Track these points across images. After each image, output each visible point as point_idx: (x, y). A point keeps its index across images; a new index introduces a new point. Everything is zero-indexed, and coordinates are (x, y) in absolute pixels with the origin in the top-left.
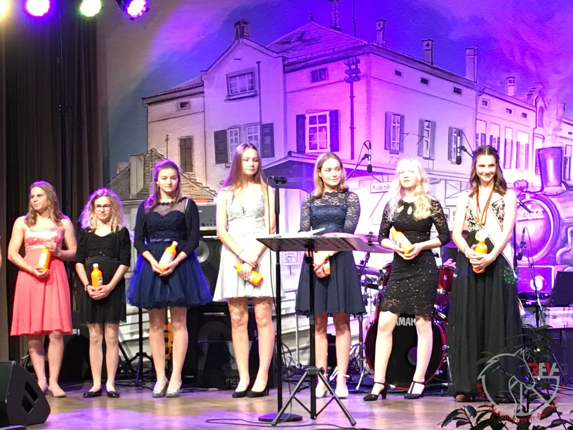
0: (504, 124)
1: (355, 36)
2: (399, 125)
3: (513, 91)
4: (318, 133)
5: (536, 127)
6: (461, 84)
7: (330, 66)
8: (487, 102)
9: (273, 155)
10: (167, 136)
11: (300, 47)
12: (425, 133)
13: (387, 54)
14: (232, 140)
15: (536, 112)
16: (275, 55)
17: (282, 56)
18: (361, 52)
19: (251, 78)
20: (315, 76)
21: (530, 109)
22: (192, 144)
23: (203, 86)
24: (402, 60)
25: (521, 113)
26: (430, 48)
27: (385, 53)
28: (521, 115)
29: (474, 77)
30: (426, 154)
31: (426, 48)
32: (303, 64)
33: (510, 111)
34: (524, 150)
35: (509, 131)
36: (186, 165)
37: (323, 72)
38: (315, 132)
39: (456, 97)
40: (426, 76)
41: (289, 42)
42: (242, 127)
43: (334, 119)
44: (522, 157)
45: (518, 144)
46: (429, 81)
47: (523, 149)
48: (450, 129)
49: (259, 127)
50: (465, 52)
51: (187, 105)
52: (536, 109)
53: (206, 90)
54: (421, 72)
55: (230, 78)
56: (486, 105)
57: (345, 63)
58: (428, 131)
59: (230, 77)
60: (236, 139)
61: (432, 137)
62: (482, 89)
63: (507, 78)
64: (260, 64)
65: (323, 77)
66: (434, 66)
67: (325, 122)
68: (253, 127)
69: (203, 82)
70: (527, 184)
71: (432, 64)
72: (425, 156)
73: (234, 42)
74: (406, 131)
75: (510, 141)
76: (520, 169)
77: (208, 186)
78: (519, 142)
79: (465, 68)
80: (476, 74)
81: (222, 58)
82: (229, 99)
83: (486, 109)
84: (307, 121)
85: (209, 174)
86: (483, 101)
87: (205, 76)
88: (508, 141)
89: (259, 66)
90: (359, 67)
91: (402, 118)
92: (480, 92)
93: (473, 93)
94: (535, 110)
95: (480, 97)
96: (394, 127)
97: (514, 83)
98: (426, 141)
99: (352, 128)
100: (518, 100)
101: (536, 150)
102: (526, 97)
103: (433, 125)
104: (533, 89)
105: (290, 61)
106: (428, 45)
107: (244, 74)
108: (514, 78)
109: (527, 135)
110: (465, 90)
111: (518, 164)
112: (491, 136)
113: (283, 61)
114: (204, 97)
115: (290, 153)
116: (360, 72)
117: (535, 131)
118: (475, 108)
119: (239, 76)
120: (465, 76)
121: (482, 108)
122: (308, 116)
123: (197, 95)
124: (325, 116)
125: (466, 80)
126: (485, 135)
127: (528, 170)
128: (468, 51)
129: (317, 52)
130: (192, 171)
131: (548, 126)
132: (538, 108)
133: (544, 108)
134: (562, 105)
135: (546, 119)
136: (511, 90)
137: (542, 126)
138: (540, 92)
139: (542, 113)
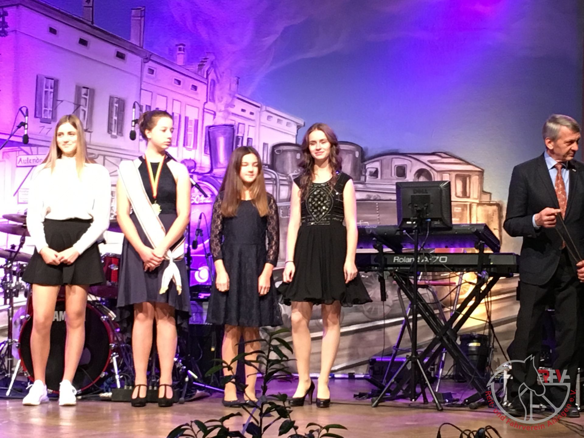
0: (171, 96)
2: (52, 90)
3: (182, 60)
5: (207, 102)
6: (125, 49)
8: (153, 71)
12: (83, 102)
15: (207, 85)
18: (9, 3)
21: (201, 82)
24: (56, 15)
25: (191, 84)
26: (91, 5)
27: (38, 7)
28: (190, 87)
29: (140, 41)
31: (87, 5)
33: (179, 82)
34: (193, 127)
35: (177, 104)
39: (119, 63)
40: (86, 37)
44: (191, 134)
45: (186, 119)
46: (88, 43)
47: (192, 125)
48: (111, 98)
50: (130, 12)
52: (208, 82)
54: (81, 32)
56: (152, 73)
58: (86, 99)
61: (90, 106)
62: (148, 56)
63: (177, 45)
66: (95, 25)
70: (195, 164)
71: (93, 23)
74: (60, 97)
75: (178, 116)
76: (188, 147)
78: (188, 118)
79: (130, 31)
80: (142, 39)
83: (153, 79)
86: (149, 69)
88: (175, 115)
90: (6, 20)
91: (56, 82)
92: (147, 59)
93: (139, 59)
95: (147, 64)
96: (46, 92)
97: (184, 51)
98: (83, 110)
100: (188, 70)
101: (206, 127)
102: (197, 68)
103: (91, 92)
104: (205, 59)
106: (88, 1)
108: (184, 45)
109: (197, 110)
110: (129, 55)
111: (186, 141)
116: (7, 26)
117: (206, 106)
118: (139, 75)
120: (129, 39)
121: (147, 77)
125: (130, 44)
126: (150, 107)
127: (196, 148)
128: (133, 11)
131: (220, 101)
132: (210, 81)
133: (216, 81)
134: (236, 79)
135: (217, 93)
136: (180, 59)
137: (213, 100)
138: (212, 63)
139: (214, 86)
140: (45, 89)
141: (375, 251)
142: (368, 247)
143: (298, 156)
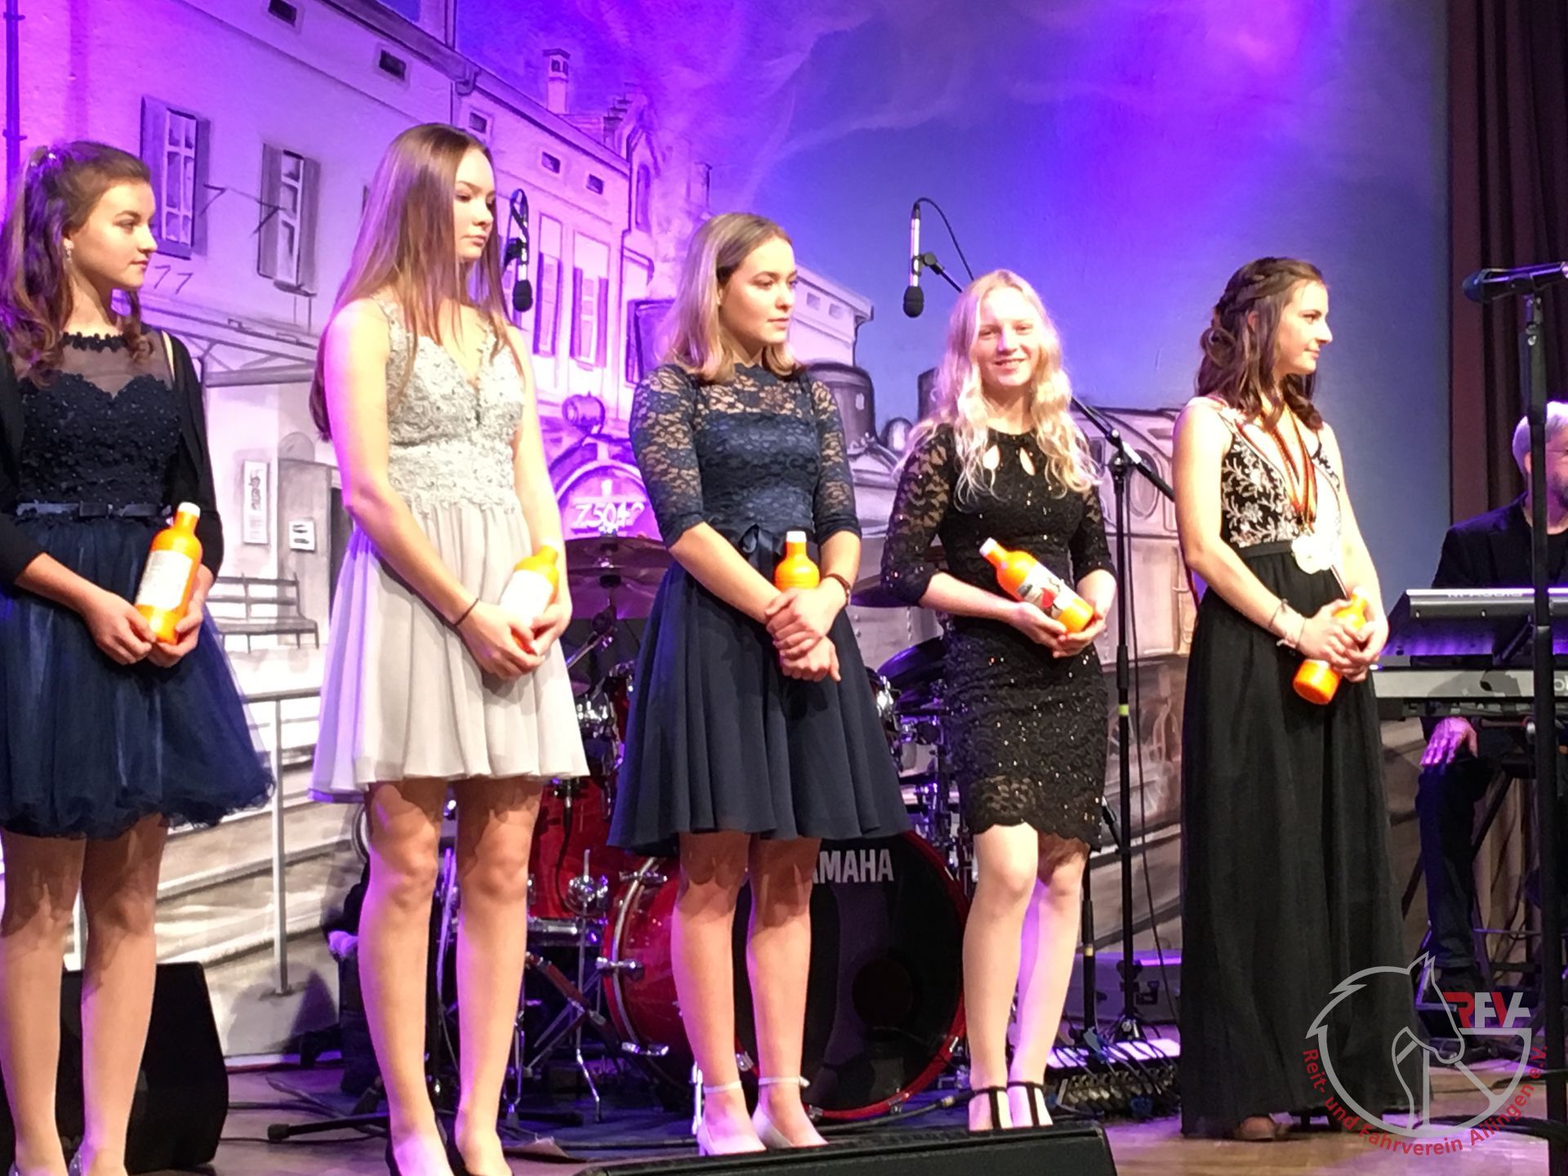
0: (536, 201)
2: (191, 153)
3: (562, 99)
5: (629, 230)
6: (405, 46)
8: (484, 122)
12: (284, 198)
15: (630, 180)
21: (614, 169)
25: (587, 175)
28: (585, 181)
29: (446, 28)
30: (286, 272)
33: (556, 165)
34: (594, 300)
35: (550, 229)
39: (386, 86)
44: (589, 319)
45: (577, 274)
46: (299, 14)
47: (591, 295)
52: (631, 170)
56: (482, 130)
58: (294, 190)
61: (305, 215)
63: (543, 53)
70: (603, 410)
72: (281, 277)
74: (215, 178)
75: (554, 263)
76: (583, 359)
78: (582, 272)
80: (451, 20)
86: (475, 116)
88: (547, 260)
91: (203, 127)
92: (465, 83)
93: (443, 82)
94: (627, 172)
95: (465, 100)
96: (171, 155)
97: (566, 72)
98: (286, 224)
99: (13, 136)
100: (579, 130)
101: (630, 303)
102: (602, 126)
103: (310, 172)
104: (620, 102)
108: (566, 55)
109: (604, 249)
110: (416, 68)
111: (576, 341)
117: (628, 242)
120: (416, 19)
125: (419, 35)
127: (605, 365)
131: (665, 231)
132: (635, 168)
133: (652, 171)
134: (702, 168)
135: (656, 206)
136: (557, 96)
137: (645, 225)
138: (640, 117)
139: (647, 186)
140: (168, 148)
143: (860, 402)
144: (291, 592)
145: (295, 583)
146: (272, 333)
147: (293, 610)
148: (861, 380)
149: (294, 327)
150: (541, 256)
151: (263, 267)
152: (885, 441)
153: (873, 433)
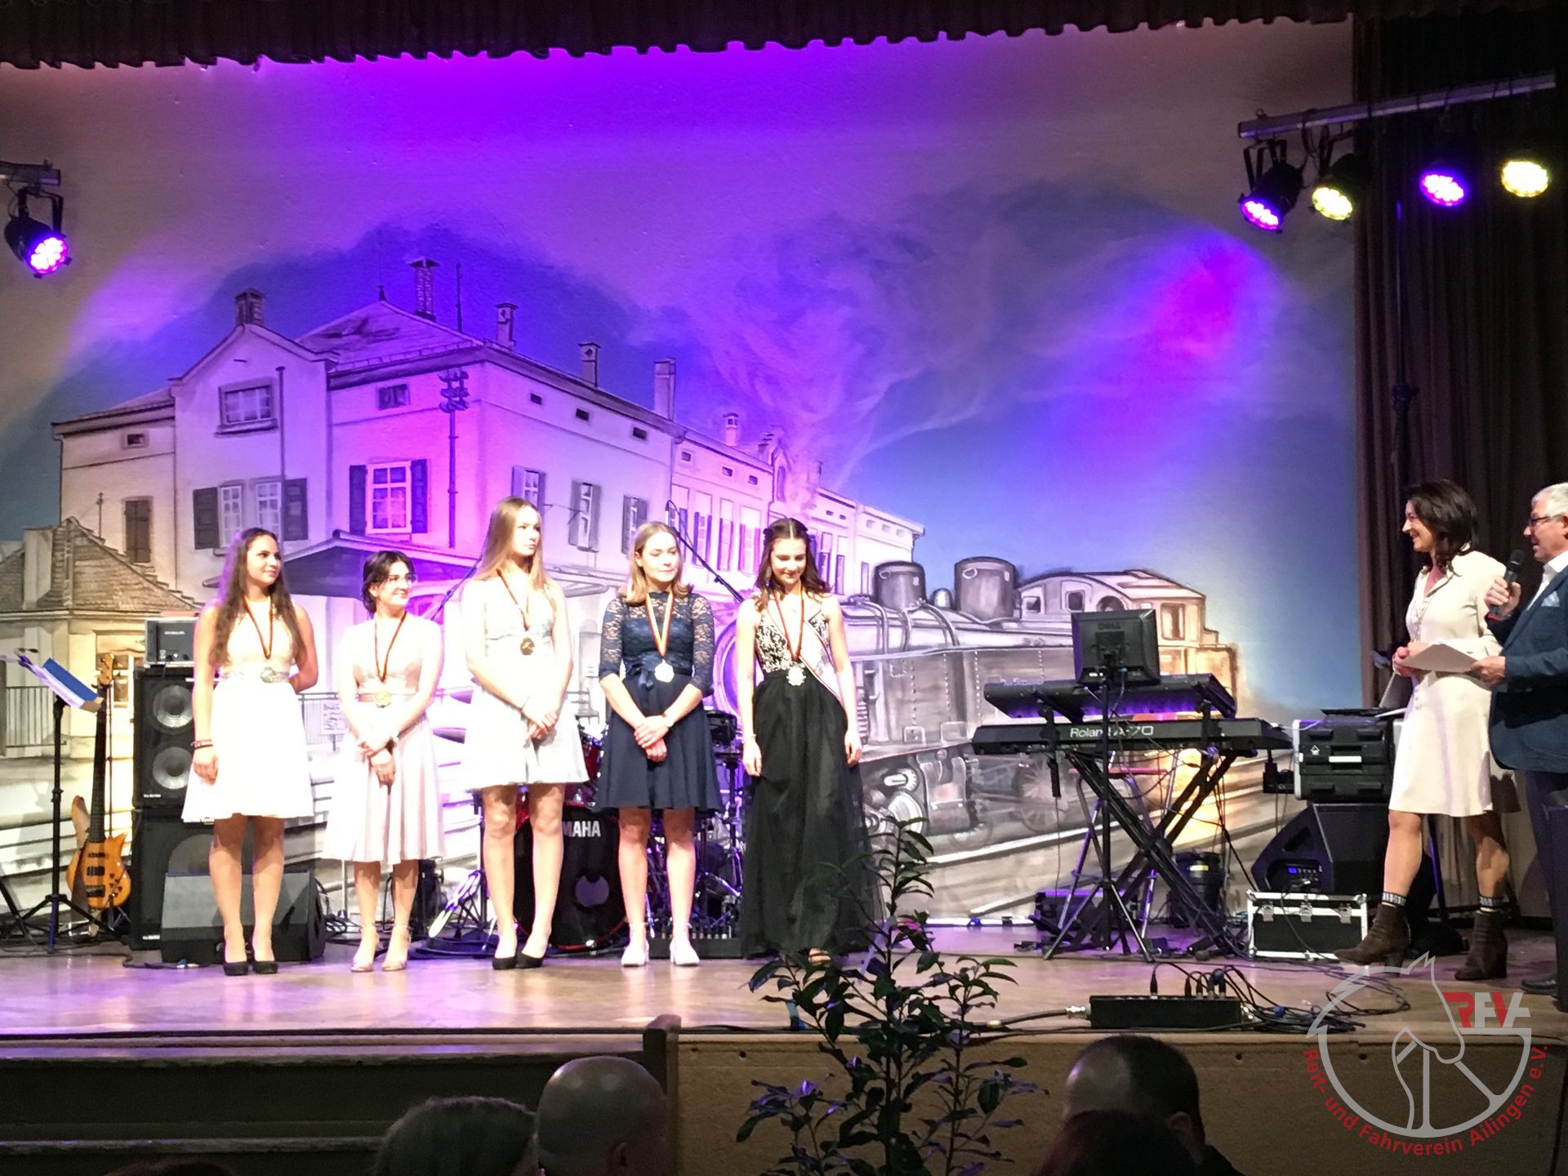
0: (718, 493)
1: (460, 331)
2: (536, 490)
3: (734, 438)
4: (389, 499)
5: (773, 501)
6: (646, 423)
7: (412, 381)
8: (689, 456)
9: (305, 537)
10: (101, 494)
11: (359, 346)
12: (583, 506)
13: (517, 366)
14: (227, 508)
15: (773, 475)
16: (312, 357)
17: (326, 360)
18: (470, 359)
19: (265, 396)
20: (386, 399)
21: (764, 470)
22: (149, 510)
23: (172, 405)
24: (542, 375)
25: (748, 475)
26: (593, 357)
27: (513, 364)
28: (747, 479)
29: (669, 410)
30: (583, 541)
31: (586, 358)
32: (363, 375)
33: (730, 472)
34: (752, 540)
35: (727, 506)
36: (136, 549)
37: (399, 392)
38: (384, 496)
39: (636, 445)
40: (586, 407)
41: (338, 336)
42: (247, 485)
43: (419, 476)
44: (749, 550)
45: (742, 528)
46: (590, 416)
48: (626, 499)
49: (279, 485)
50: (653, 368)
51: (141, 440)
52: (774, 470)
53: (178, 414)
54: (579, 400)
55: (227, 393)
56: (689, 460)
57: (441, 378)
58: (587, 501)
59: (225, 393)
60: (236, 506)
61: (594, 512)
62: (681, 433)
63: (725, 416)
64: (284, 372)
65: (401, 400)
66: (599, 389)
67: (403, 480)
68: (268, 485)
69: (174, 398)
71: (596, 385)
72: (581, 544)
73: (234, 330)
74: (548, 500)
75: (729, 523)
76: (745, 571)
77: (179, 589)
78: (744, 526)
79: (653, 396)
80: (672, 408)
81: (213, 355)
82: (224, 431)
83: (689, 467)
84: (370, 477)
85: (182, 567)
86: (684, 453)
87: (178, 389)
88: (724, 522)
89: (281, 376)
90: (465, 386)
91: (542, 477)
92: (679, 437)
93: (667, 438)
94: (772, 471)
95: (680, 446)
97: (736, 424)
98: (584, 519)
99: (452, 493)
100: (744, 453)
102: (757, 449)
103: (596, 491)
104: (768, 435)
105: (340, 368)
106: (589, 352)
107: (253, 389)
108: (736, 415)
110: (652, 433)
111: (742, 562)
112: (697, 514)
113: (327, 368)
114: (174, 426)
115: (336, 533)
116: (467, 395)
117: (772, 508)
118: (669, 463)
119: (243, 391)
120: (653, 409)
121: (681, 465)
122: (371, 470)
123: (162, 423)
124: (403, 469)
125: (654, 416)
126: (686, 511)
128: (658, 366)
129: (390, 355)
130: (148, 561)
131: (794, 500)
132: (777, 468)
133: (787, 470)
134: (817, 464)
135: (789, 487)
136: (731, 437)
137: (782, 498)
138: (780, 442)
139: (784, 477)
140: (525, 488)
141: (1043, 721)
142: (1029, 715)
143: (916, 581)
144: (585, 698)
145: (588, 693)
146: (576, 571)
147: (586, 706)
148: (918, 570)
149: (586, 568)
150: (721, 520)
151: (572, 540)
152: (932, 602)
153: (924, 597)
